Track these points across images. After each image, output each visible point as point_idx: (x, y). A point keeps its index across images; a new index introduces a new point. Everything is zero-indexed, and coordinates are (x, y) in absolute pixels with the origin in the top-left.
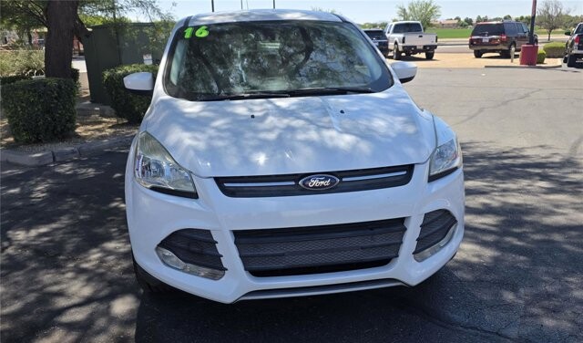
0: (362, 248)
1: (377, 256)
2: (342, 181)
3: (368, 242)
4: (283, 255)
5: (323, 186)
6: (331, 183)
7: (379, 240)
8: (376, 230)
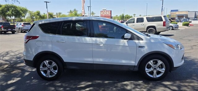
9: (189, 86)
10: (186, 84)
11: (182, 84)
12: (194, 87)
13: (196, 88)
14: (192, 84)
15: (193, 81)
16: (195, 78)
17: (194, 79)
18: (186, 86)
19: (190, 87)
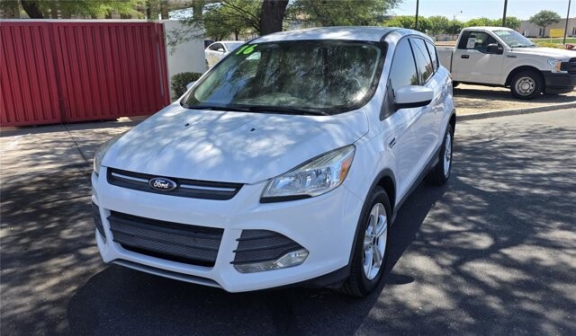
0: (186, 246)
1: (199, 257)
2: (179, 187)
3: (191, 242)
4: (133, 236)
5: (163, 188)
6: (169, 187)
7: (200, 243)
8: (199, 234)
9: (59, 274)
10: (69, 275)
11: (80, 270)
12: (41, 276)
13: (37, 274)
14: (54, 281)
15: (54, 296)
16: (54, 311)
17: (55, 303)
18: (67, 268)
19: (55, 271)
